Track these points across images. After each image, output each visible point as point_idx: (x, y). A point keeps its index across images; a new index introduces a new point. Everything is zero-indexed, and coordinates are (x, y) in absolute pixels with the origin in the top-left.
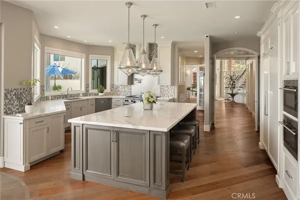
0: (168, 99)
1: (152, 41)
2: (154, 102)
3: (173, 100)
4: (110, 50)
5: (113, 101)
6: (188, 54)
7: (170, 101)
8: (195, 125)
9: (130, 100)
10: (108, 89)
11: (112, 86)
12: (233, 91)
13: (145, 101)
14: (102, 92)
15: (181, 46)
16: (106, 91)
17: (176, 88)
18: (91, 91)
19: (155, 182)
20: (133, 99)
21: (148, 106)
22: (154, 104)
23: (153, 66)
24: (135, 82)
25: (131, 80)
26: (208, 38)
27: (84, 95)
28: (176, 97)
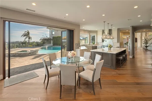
0: (116, 47)
1: (110, 28)
2: (111, 47)
3: (118, 47)
4: (96, 32)
5: (97, 47)
6: (124, 31)
7: (117, 47)
8: (125, 55)
9: (103, 47)
10: (96, 44)
11: (97, 42)
12: (146, 45)
13: (109, 47)
14: (94, 44)
15: (121, 29)
16: (95, 44)
17: (119, 44)
18: (90, 44)
19: (112, 65)
20: (104, 47)
21: (110, 48)
22: (111, 48)
23: (111, 37)
24: (104, 41)
25: (103, 41)
26: (131, 27)
27: (89, 45)
28: (119, 46)
